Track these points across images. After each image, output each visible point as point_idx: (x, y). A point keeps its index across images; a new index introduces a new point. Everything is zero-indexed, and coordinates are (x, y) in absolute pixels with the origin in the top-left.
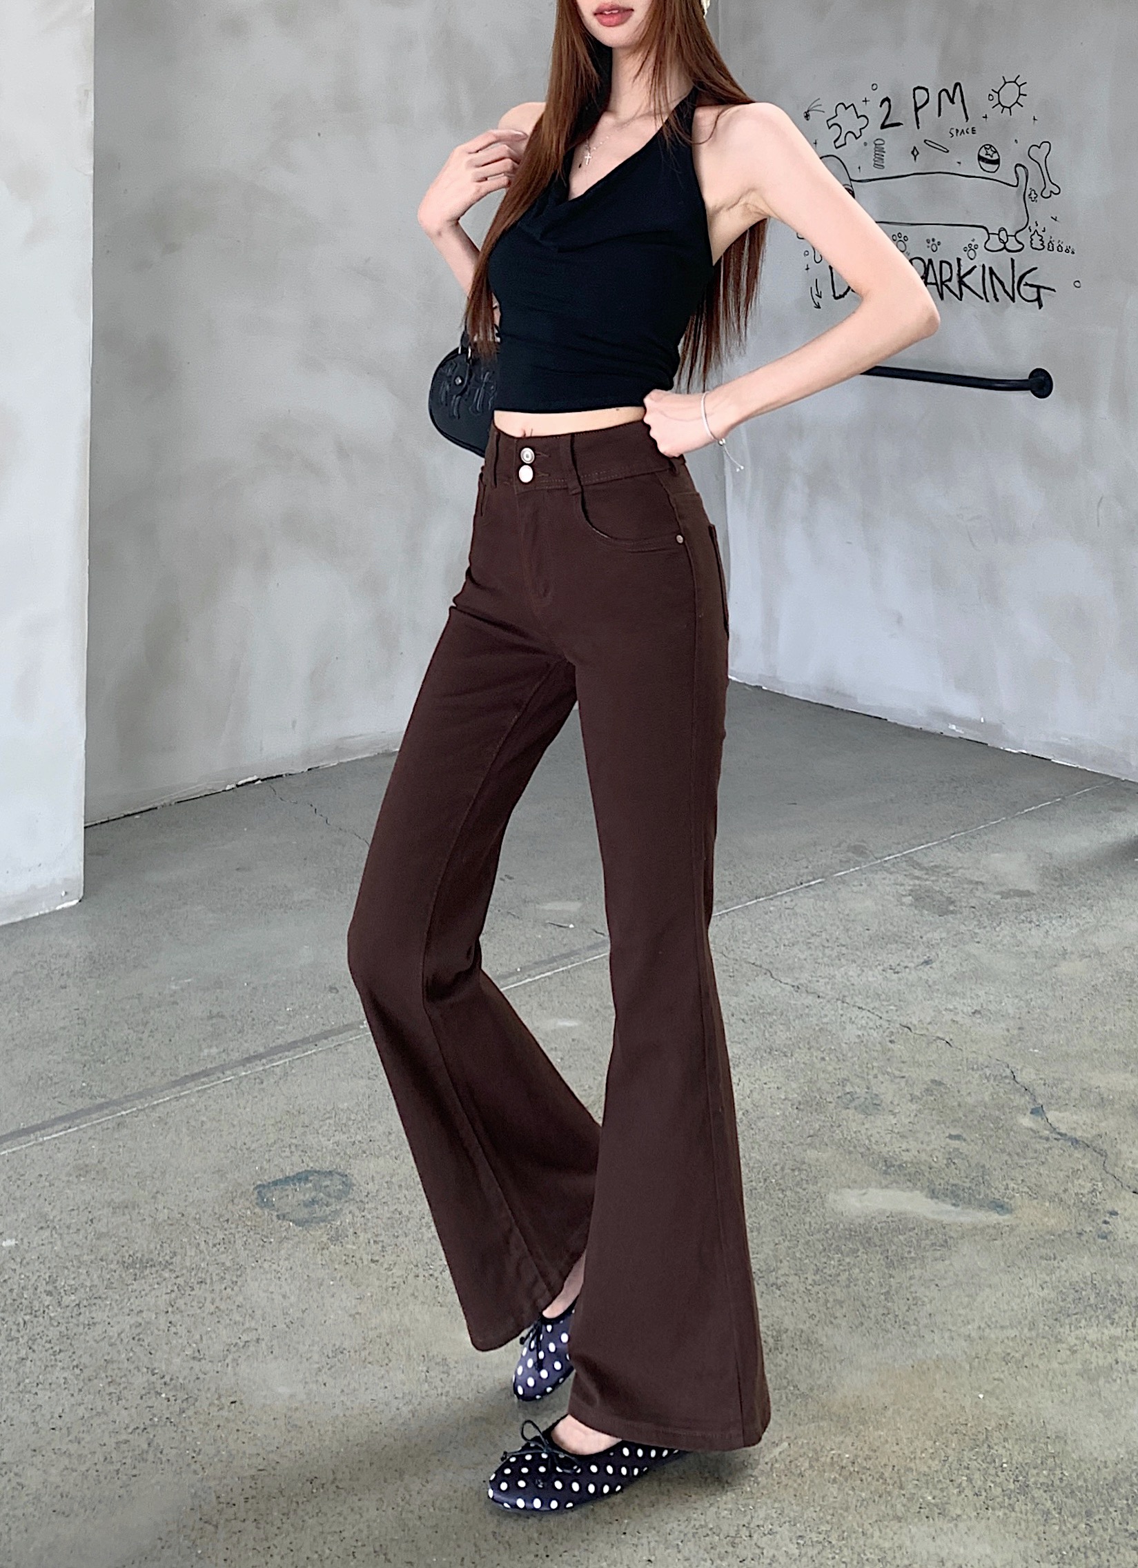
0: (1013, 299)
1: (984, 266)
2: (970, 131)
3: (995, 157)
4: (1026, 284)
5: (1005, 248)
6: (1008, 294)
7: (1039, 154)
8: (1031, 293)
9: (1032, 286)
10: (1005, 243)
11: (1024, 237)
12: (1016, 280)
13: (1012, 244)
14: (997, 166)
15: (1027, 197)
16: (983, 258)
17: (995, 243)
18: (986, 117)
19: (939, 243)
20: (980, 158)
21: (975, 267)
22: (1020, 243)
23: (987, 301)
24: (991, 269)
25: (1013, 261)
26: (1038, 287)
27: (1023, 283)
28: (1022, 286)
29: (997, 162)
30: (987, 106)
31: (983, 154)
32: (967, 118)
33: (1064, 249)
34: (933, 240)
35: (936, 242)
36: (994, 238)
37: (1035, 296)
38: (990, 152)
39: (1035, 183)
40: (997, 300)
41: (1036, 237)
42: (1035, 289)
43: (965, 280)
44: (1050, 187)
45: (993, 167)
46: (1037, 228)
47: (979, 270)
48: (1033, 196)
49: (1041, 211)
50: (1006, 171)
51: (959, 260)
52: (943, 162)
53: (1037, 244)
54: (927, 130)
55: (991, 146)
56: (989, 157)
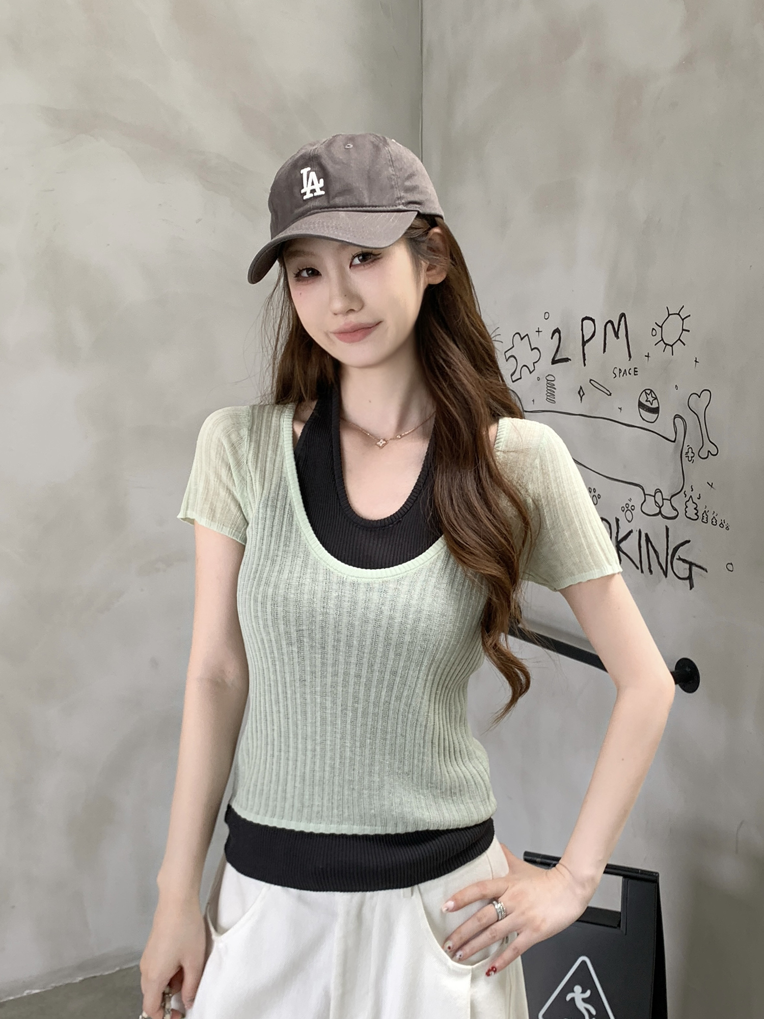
0: (666, 574)
1: (640, 532)
2: (632, 372)
3: (655, 405)
4: (680, 559)
5: (660, 512)
6: (662, 568)
7: (699, 405)
8: (682, 569)
9: (684, 561)
10: (660, 508)
11: (678, 502)
12: (670, 553)
13: (667, 510)
14: (656, 415)
15: (685, 456)
16: (640, 523)
17: (651, 507)
18: (648, 356)
20: (641, 405)
21: (631, 532)
22: (676, 510)
23: (642, 572)
24: (647, 535)
25: (667, 529)
26: (691, 564)
27: (676, 557)
28: (675, 561)
29: (656, 411)
30: (650, 343)
31: (643, 401)
32: (630, 356)
33: (719, 523)
36: (650, 500)
37: (687, 575)
38: (651, 399)
39: (692, 440)
40: (651, 571)
41: (690, 504)
42: (687, 566)
43: (621, 545)
44: (709, 446)
45: (651, 416)
46: (692, 494)
47: (635, 536)
48: (690, 455)
49: (698, 472)
50: (664, 423)
51: (617, 520)
52: (606, 407)
53: (691, 512)
54: (593, 369)
55: (651, 391)
56: (648, 404)
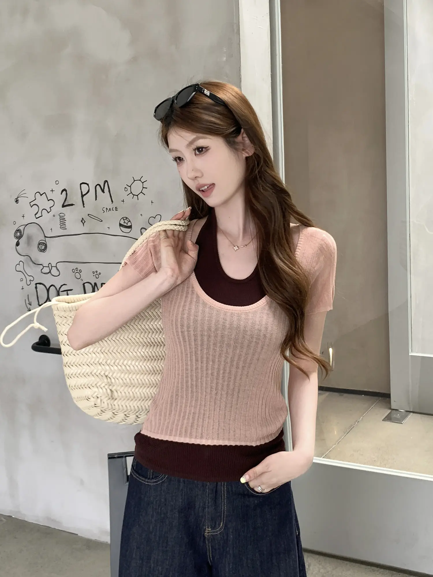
2: (114, 209)
3: (129, 224)
14: (131, 229)
18: (123, 201)
19: (100, 273)
20: (121, 225)
30: (124, 195)
31: (122, 222)
32: (112, 201)
34: (97, 272)
35: (98, 273)
38: (127, 222)
45: (128, 230)
50: (135, 232)
52: (99, 228)
54: (89, 208)
55: (127, 218)
56: (125, 224)
